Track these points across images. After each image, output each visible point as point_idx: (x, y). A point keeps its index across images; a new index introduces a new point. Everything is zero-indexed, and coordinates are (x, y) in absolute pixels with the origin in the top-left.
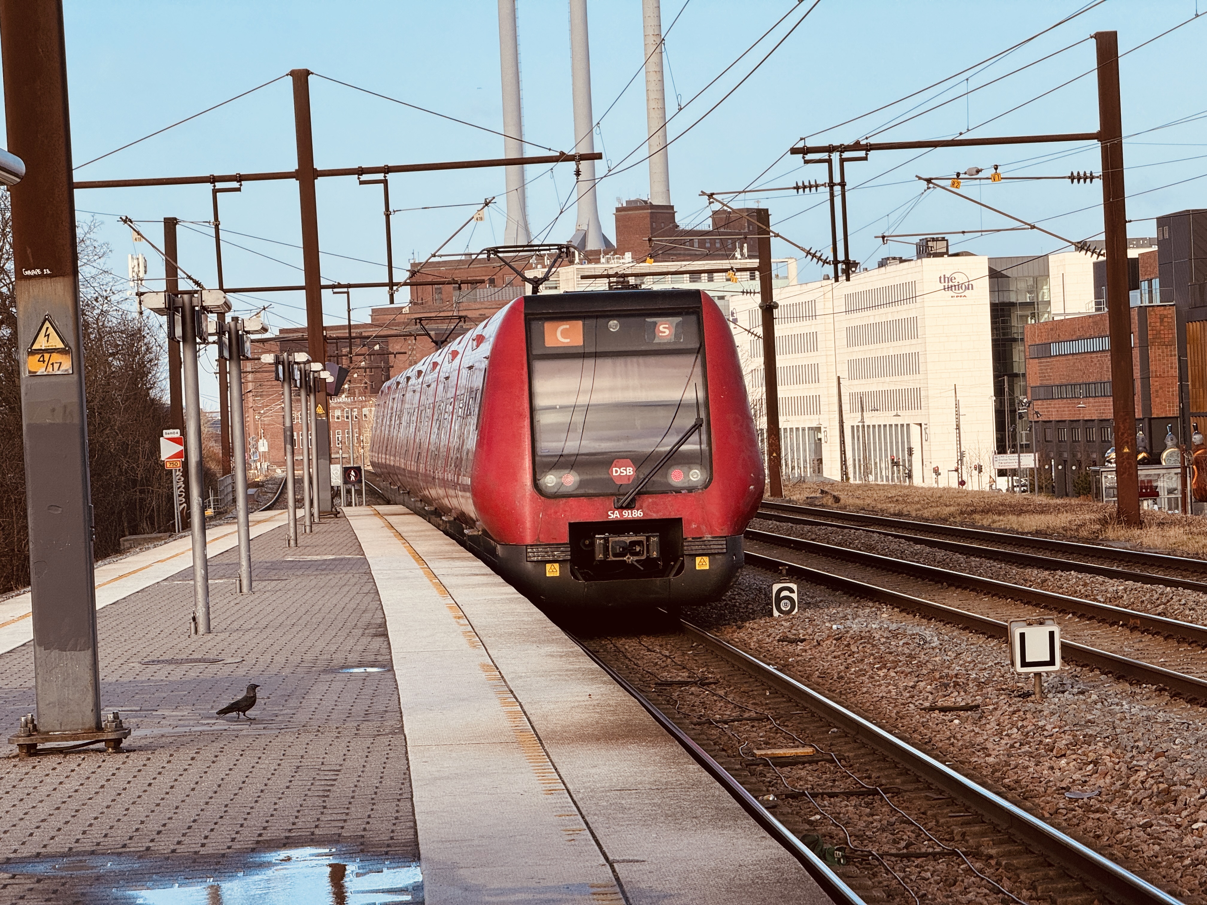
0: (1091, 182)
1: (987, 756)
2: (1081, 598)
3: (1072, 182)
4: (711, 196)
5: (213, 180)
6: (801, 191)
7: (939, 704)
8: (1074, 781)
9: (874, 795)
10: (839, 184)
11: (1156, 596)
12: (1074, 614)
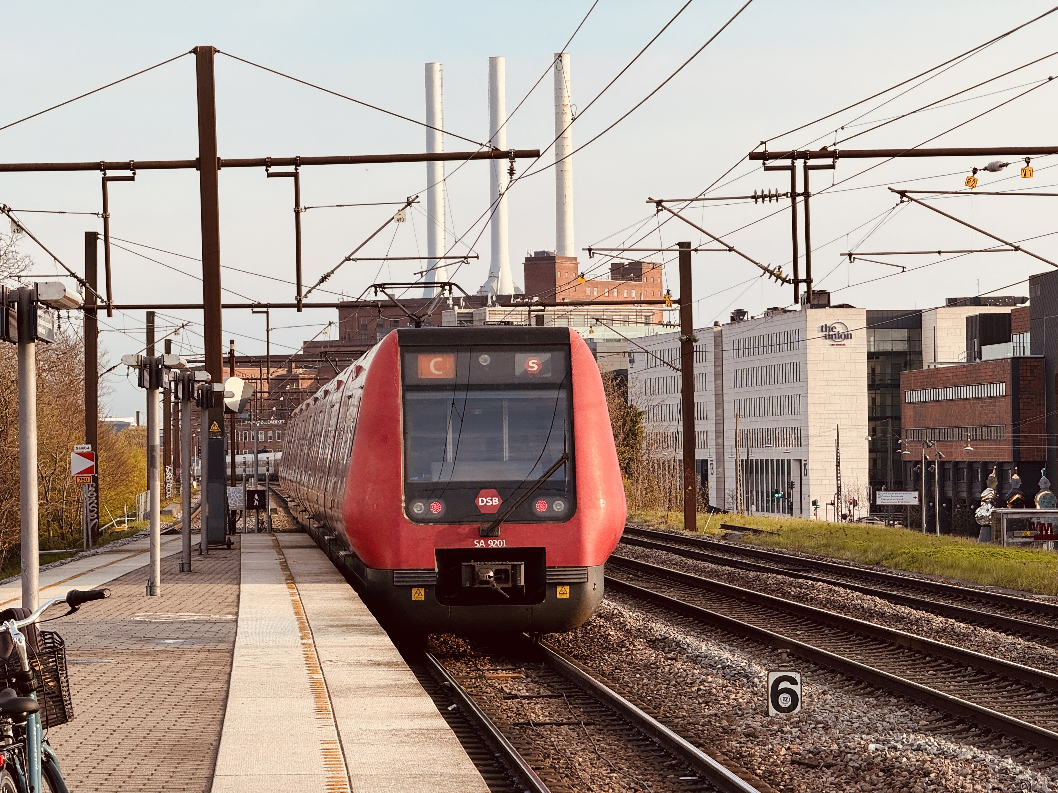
4: (659, 203)
5: (102, 167)
6: (760, 200)
10: (802, 194)
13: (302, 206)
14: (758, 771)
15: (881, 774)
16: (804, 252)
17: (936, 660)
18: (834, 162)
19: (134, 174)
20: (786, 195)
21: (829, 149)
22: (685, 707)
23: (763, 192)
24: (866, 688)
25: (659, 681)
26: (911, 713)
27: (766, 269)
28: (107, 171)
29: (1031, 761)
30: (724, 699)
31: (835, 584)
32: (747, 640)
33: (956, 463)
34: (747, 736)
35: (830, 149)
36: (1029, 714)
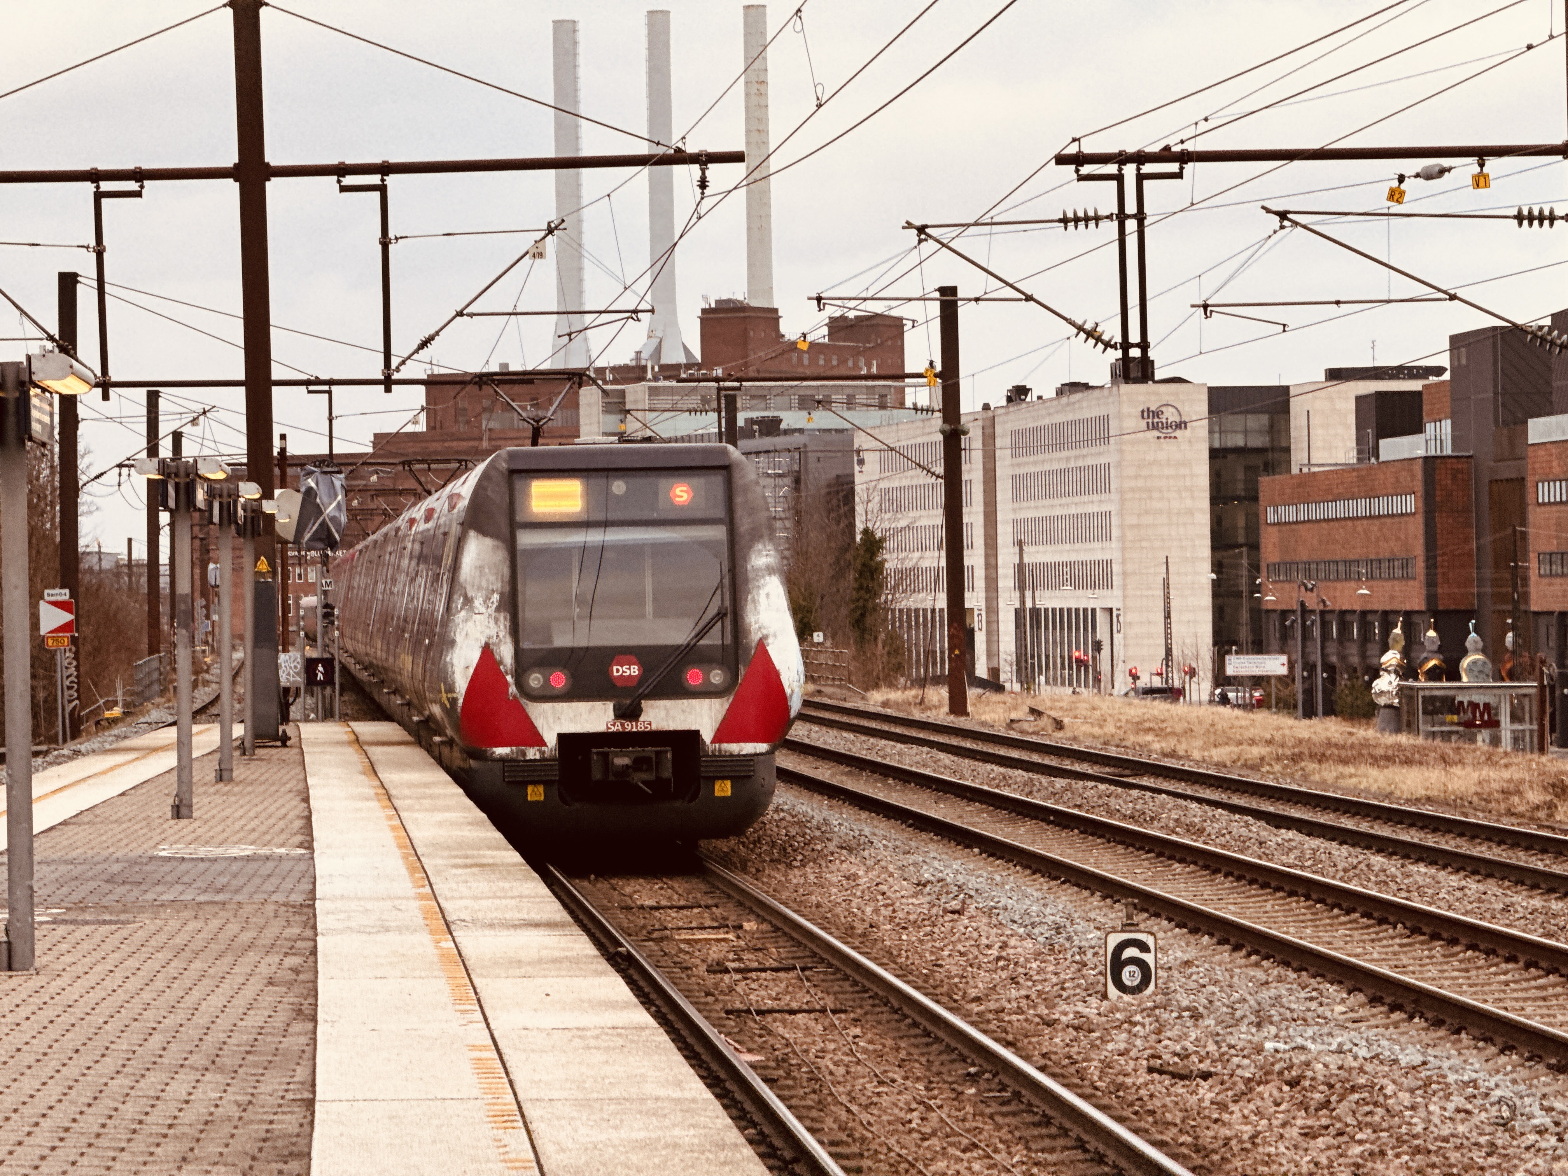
0: (1551, 225)
3: (1520, 224)
4: (921, 229)
5: (94, 176)
6: (1071, 225)
10: (1133, 216)
13: (391, 235)
14: (1098, 1084)
15: (1286, 1088)
16: (1137, 301)
17: (1348, 913)
18: (1182, 169)
19: (142, 187)
20: (1110, 217)
21: (1174, 149)
22: (980, 985)
23: (1075, 213)
24: (1249, 955)
25: (937, 944)
26: (1321, 994)
27: (1080, 329)
28: (101, 183)
29: (1509, 1068)
30: (1038, 973)
31: (1185, 797)
32: (1063, 883)
33: (1343, 613)
34: (1077, 1029)
35: (1176, 149)
36: (1497, 995)
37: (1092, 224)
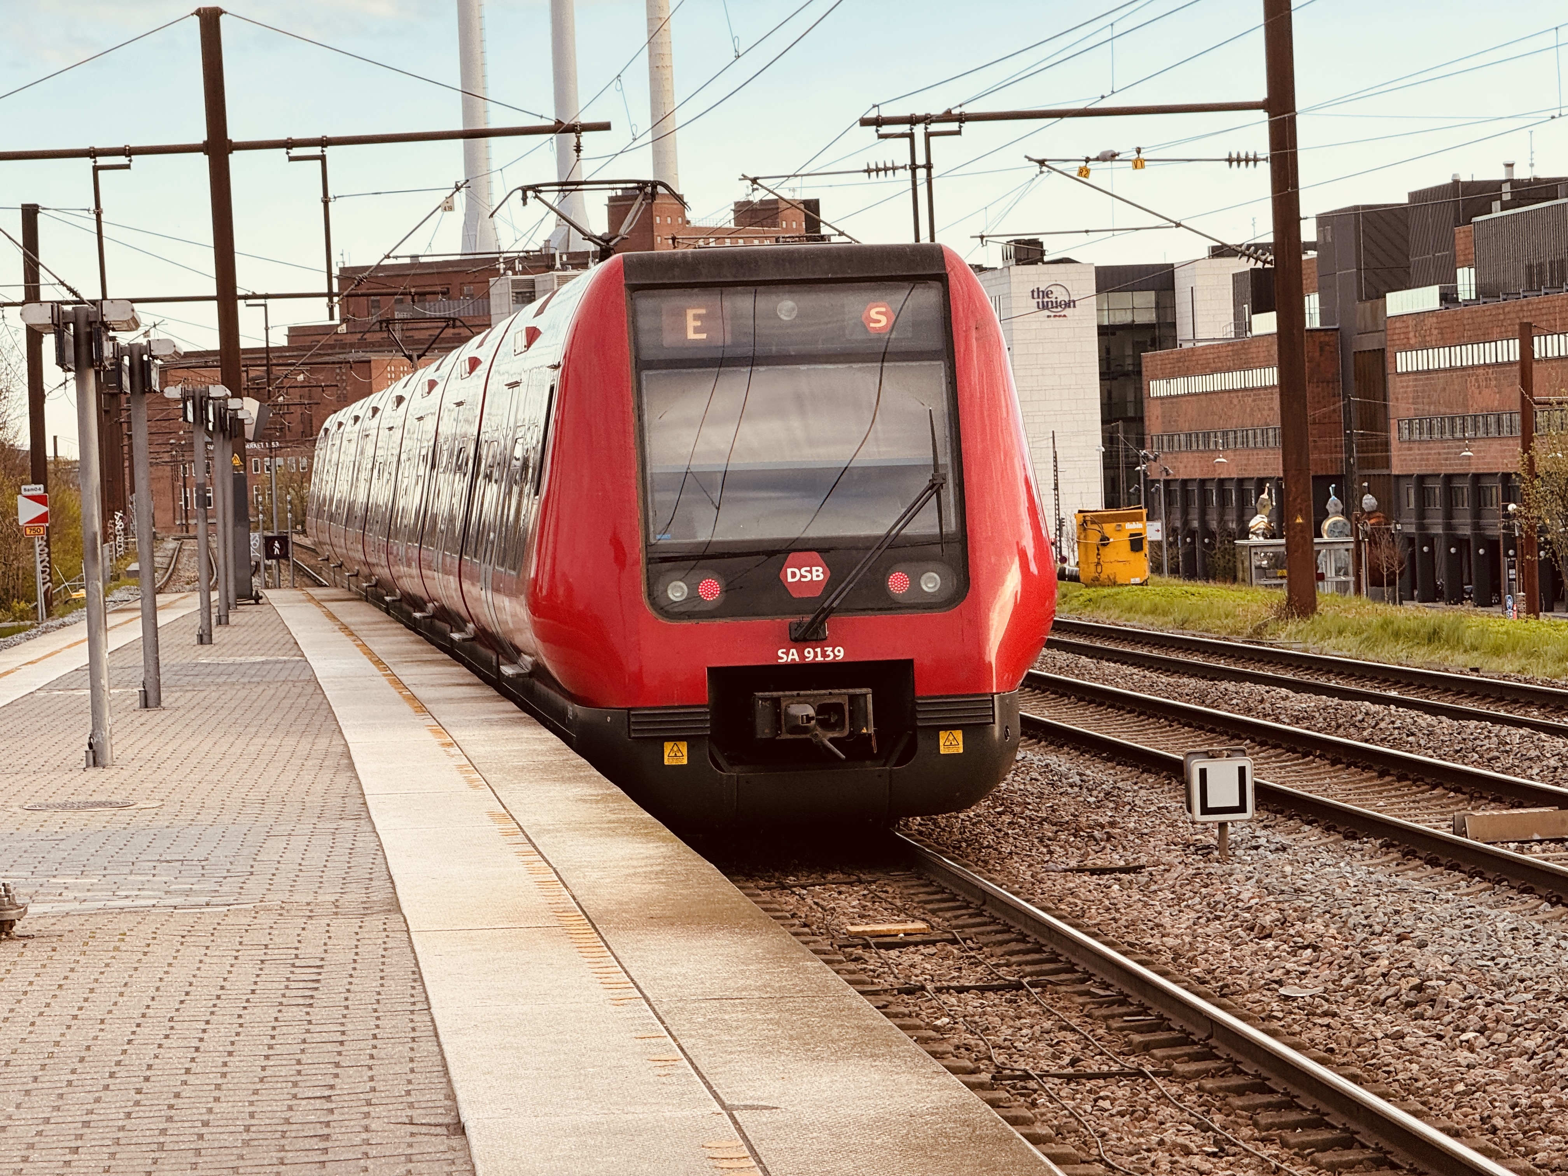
0: (1255, 165)
1: (1163, 936)
2: (1258, 717)
3: (1231, 165)
4: (754, 181)
5: (92, 153)
6: (874, 174)
7: (1089, 863)
8: (1288, 972)
9: (1018, 990)
10: (924, 167)
11: (1360, 717)
12: (1253, 741)
13: (330, 195)
18: (960, 127)
19: (130, 161)
20: (904, 167)
21: (953, 112)
23: (877, 164)
28: (98, 159)
37: (890, 173)
